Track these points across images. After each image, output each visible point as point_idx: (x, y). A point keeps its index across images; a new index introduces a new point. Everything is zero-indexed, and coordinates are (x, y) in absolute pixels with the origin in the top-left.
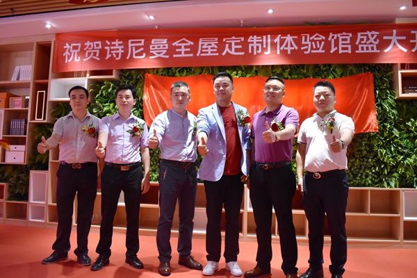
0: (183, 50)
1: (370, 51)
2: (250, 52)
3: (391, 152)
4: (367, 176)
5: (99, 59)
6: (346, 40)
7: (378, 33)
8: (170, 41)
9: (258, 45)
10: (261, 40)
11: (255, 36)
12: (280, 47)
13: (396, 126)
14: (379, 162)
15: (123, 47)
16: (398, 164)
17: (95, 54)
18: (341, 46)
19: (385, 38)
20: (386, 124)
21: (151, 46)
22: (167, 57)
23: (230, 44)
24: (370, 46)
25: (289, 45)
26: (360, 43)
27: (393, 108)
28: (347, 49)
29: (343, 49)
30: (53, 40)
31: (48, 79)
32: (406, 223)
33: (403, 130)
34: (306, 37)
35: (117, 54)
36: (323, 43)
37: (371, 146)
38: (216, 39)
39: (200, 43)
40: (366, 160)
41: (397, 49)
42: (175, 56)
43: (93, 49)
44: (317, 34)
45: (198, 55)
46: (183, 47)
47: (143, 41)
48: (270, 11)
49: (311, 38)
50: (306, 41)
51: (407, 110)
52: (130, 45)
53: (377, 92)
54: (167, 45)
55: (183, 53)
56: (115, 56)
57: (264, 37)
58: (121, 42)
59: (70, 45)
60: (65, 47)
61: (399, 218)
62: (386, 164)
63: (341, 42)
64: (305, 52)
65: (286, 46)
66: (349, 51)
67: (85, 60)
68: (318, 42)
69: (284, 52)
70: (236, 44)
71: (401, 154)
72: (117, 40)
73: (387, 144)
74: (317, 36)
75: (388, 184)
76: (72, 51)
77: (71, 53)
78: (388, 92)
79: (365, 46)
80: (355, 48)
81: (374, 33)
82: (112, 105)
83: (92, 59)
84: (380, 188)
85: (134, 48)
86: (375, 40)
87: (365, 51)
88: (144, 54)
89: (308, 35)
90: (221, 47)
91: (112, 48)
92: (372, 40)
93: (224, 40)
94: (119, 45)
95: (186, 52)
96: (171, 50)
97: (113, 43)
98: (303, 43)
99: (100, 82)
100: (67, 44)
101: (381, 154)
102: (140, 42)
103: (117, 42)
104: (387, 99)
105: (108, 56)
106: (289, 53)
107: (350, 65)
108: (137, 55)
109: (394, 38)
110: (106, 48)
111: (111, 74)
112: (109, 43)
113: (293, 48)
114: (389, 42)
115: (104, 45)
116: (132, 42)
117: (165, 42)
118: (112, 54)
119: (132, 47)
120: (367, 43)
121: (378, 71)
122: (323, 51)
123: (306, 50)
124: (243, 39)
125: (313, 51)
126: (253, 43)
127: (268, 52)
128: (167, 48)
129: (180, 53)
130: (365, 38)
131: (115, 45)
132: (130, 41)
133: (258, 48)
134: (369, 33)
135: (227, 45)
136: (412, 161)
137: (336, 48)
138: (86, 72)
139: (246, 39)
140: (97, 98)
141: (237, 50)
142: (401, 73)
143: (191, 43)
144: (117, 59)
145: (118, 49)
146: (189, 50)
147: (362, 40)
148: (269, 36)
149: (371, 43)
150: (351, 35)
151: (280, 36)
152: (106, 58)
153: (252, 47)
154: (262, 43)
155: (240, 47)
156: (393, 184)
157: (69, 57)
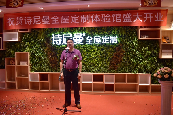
0: (55, 21)
1: (128, 21)
2: (82, 22)
3: (135, 60)
4: (126, 69)
5: (22, 24)
6: (119, 17)
7: (131, 14)
8: (50, 17)
9: (85, 19)
10: (86, 17)
11: (84, 15)
12: (93, 20)
13: (137, 50)
14: (131, 64)
15: (31, 19)
16: (138, 65)
17: (20, 22)
18: (117, 19)
19: (134, 16)
20: (134, 49)
21: (43, 19)
22: (49, 23)
23: (74, 19)
24: (128, 19)
25: (97, 19)
26: (124, 18)
27: (137, 43)
28: (119, 20)
29: (118, 20)
30: (3, 16)
31: (2, 32)
32: (140, 86)
33: (140, 52)
34: (103, 15)
35: (29, 22)
36: (110, 18)
37: (128, 58)
38: (68, 16)
39: (62, 18)
40: (126, 63)
41: (139, 21)
42: (52, 23)
43: (20, 20)
44: (108, 14)
45: (61, 23)
46: (55, 20)
47: (39, 17)
48: (89, 6)
49: (105, 16)
50: (103, 17)
51: (142, 44)
52: (34, 19)
53: (131, 37)
54: (49, 19)
55: (55, 22)
56: (28, 23)
57: (87, 15)
58: (31, 18)
59: (10, 18)
60: (8, 19)
61: (137, 84)
62: (133, 64)
63: (117, 18)
64: (103, 22)
65: (96, 19)
66: (120, 21)
67: (17, 25)
68: (108, 18)
69: (95, 22)
70: (76, 18)
71: (139, 60)
72: (29, 17)
73: (134, 57)
74: (108, 15)
75: (134, 72)
76: (11, 21)
77: (11, 22)
78: (135, 37)
79: (126, 19)
80: (122, 20)
81: (130, 14)
82: (29, 43)
83: (19, 24)
84: (131, 74)
85: (36, 20)
86: (130, 17)
87: (126, 21)
88: (40, 22)
89: (104, 15)
90: (70, 20)
91: (27, 20)
92: (129, 17)
93: (71, 17)
94: (30, 19)
95: (56, 22)
96: (51, 21)
97: (27, 18)
98: (102, 18)
99: (23, 34)
100: (9, 18)
101: (132, 61)
102: (38, 17)
103: (29, 18)
104: (134, 40)
105: (26, 23)
106: (97, 22)
107: (120, 27)
108: (37, 23)
109: (138, 16)
110: (25, 20)
111: (28, 31)
112: (26, 18)
113: (98, 20)
114: (135, 18)
115: (24, 18)
116: (35, 18)
117: (48, 18)
118: (27, 22)
119: (35, 20)
120: (127, 18)
121: (132, 29)
122: (110, 21)
123: (104, 21)
124: (79, 16)
125: (106, 21)
126: (83, 18)
127: (89, 22)
128: (49, 20)
129: (54, 22)
130: (126, 16)
131: (28, 19)
132: (34, 17)
133: (85, 20)
134: (128, 14)
135: (73, 19)
136: (143, 63)
137: (115, 20)
138: (17, 30)
139: (80, 16)
140: (23, 40)
141: (76, 21)
142: (140, 30)
143: (58, 18)
144: (29, 24)
145: (30, 20)
146: (58, 21)
147: (125, 17)
148: (89, 15)
149: (129, 18)
150: (121, 15)
151: (93, 15)
152: (25, 24)
153: (83, 20)
154: (86, 18)
155: (78, 20)
156: (135, 72)
157: (10, 24)
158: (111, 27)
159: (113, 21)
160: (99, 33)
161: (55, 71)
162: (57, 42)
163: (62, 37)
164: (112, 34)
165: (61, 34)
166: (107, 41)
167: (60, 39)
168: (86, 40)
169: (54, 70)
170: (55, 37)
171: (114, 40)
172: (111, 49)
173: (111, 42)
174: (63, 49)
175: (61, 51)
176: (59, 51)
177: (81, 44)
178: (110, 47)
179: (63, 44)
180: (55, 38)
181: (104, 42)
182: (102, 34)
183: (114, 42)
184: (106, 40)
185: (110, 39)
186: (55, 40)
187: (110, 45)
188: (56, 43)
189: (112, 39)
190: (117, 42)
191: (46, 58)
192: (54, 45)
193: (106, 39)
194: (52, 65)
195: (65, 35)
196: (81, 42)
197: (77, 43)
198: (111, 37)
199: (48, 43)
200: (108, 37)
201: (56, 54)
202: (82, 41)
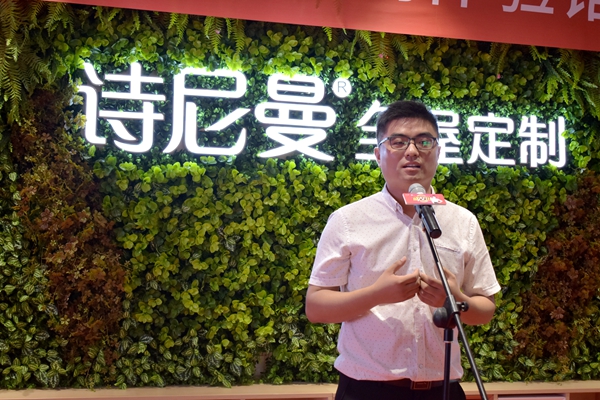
18: (593, 2)
29: (597, 8)
64: (506, 8)
106: (465, 3)
122: (551, 11)
123: (509, 2)
125: (524, 8)
137: (582, 5)
158: (541, 50)
159: (571, 14)
160: (456, 82)
161: (97, 378)
162: (120, 130)
163: (166, 89)
164: (539, 104)
165: (161, 65)
166: (501, 152)
167: (148, 108)
168: (359, 133)
169: (91, 371)
170: (110, 86)
171: (543, 144)
172: (529, 208)
173: (523, 160)
174: (176, 191)
175: (161, 207)
176: (141, 208)
177: (318, 162)
178: (526, 195)
179: (170, 148)
180: (106, 95)
181: (484, 157)
182: (474, 93)
183: (543, 160)
184: (493, 144)
185: (521, 133)
186: (104, 113)
187: (523, 177)
188: (112, 136)
189: (534, 135)
190: (562, 162)
191: (13, 262)
192: (101, 152)
193: (492, 132)
194: (74, 325)
195: (193, 81)
196: (321, 147)
197: (288, 147)
198: (524, 119)
199: (46, 137)
200: (510, 123)
201: (110, 234)
202: (322, 136)
